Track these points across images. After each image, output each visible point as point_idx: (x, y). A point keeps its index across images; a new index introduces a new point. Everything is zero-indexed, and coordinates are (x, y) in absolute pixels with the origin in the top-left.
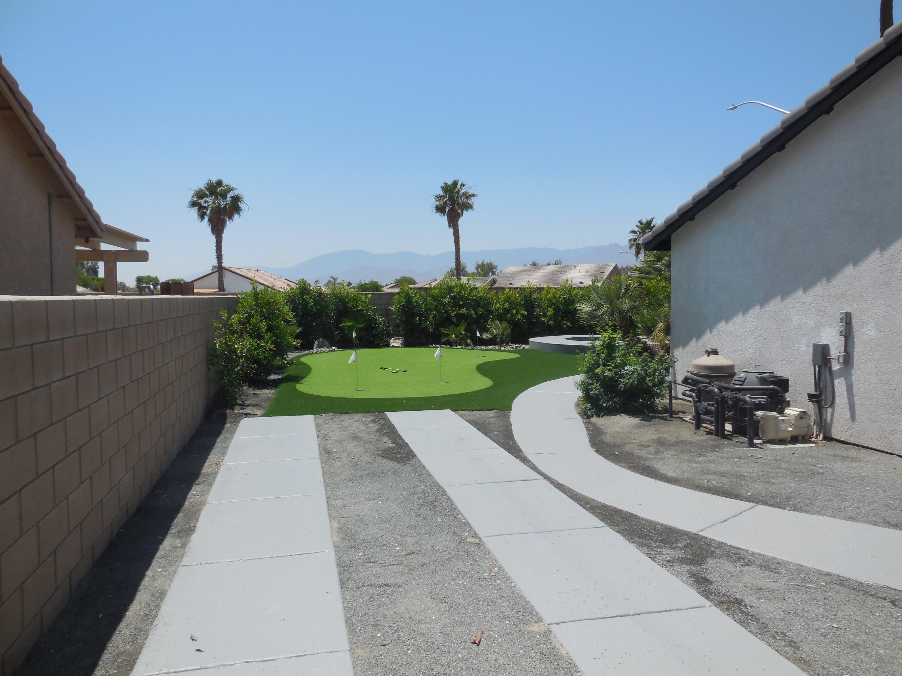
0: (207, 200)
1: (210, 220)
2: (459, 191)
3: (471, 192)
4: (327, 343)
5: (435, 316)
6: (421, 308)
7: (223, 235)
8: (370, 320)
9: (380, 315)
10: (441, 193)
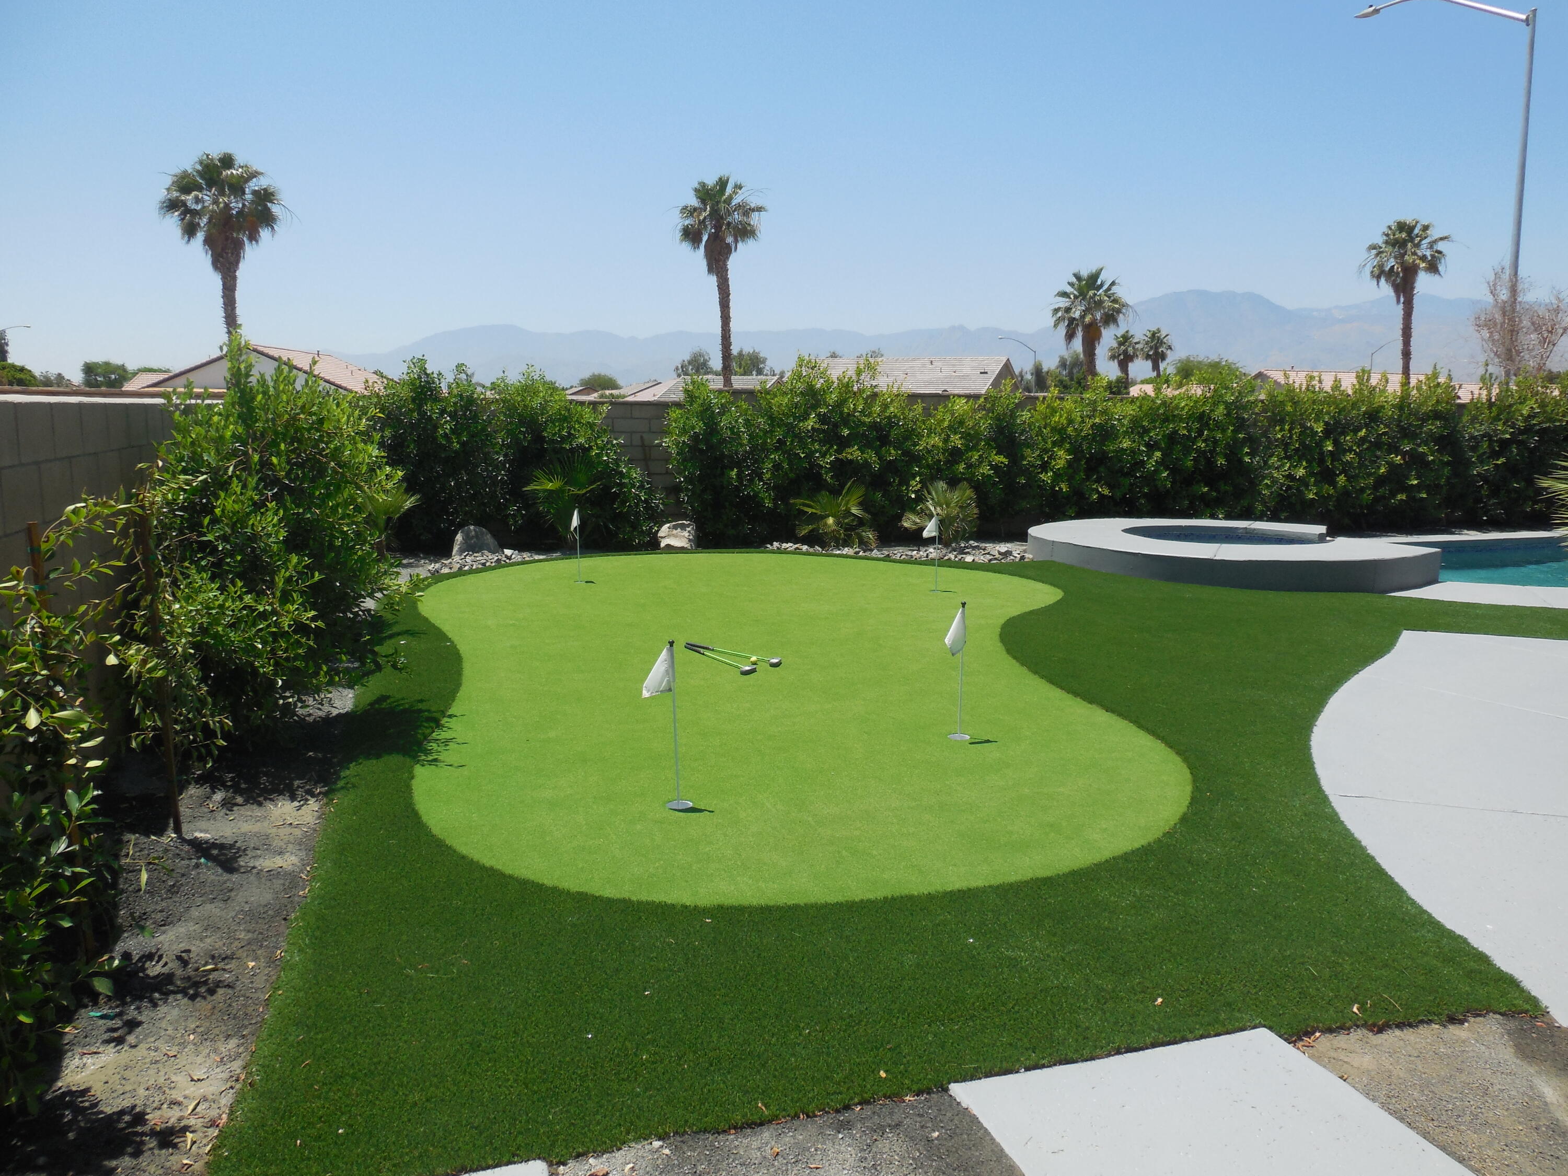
0: (200, 196)
1: (208, 241)
2: (730, 198)
3: (754, 202)
4: (489, 539)
5: (777, 467)
6: (742, 445)
7: (237, 273)
8: (609, 474)
9: (631, 461)
10: (694, 202)
